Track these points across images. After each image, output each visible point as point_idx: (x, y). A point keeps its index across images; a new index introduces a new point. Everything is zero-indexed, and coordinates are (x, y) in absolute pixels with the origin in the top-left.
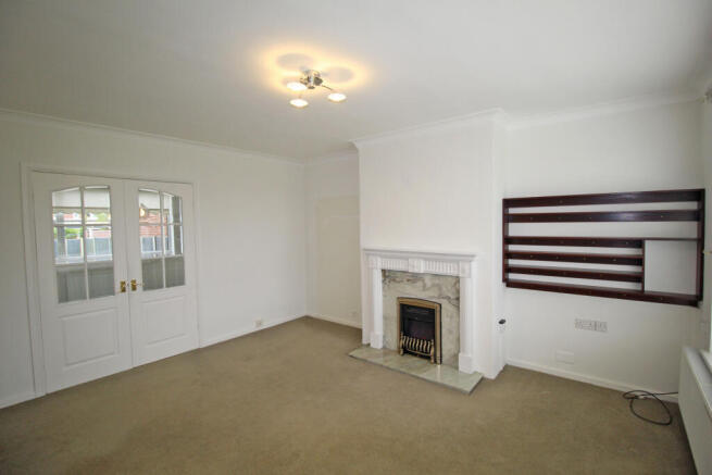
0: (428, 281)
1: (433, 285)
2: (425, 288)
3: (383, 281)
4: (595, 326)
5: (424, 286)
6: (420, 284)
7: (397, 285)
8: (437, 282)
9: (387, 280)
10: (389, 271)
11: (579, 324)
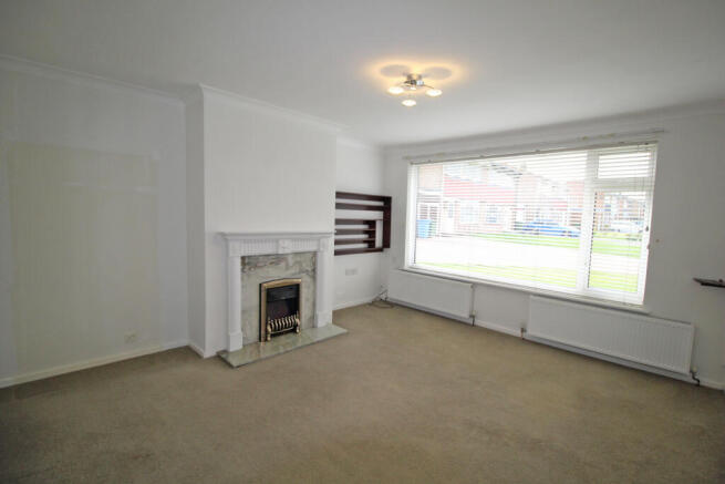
0: (291, 260)
1: (297, 262)
2: (287, 268)
3: (243, 270)
4: (354, 272)
5: (287, 265)
6: (283, 264)
7: (258, 270)
8: (298, 259)
9: (247, 267)
10: (249, 257)
11: (347, 273)
